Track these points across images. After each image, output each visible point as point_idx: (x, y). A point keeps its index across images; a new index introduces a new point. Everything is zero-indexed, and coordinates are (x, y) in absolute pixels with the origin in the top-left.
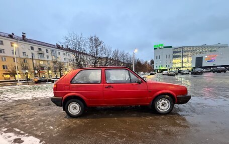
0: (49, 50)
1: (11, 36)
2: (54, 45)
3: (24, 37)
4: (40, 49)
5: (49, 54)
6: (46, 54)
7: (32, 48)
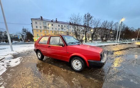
0: (66, 26)
1: (52, 21)
2: (68, 23)
3: (56, 20)
4: (62, 26)
5: (66, 28)
6: (64, 28)
7: (59, 26)
